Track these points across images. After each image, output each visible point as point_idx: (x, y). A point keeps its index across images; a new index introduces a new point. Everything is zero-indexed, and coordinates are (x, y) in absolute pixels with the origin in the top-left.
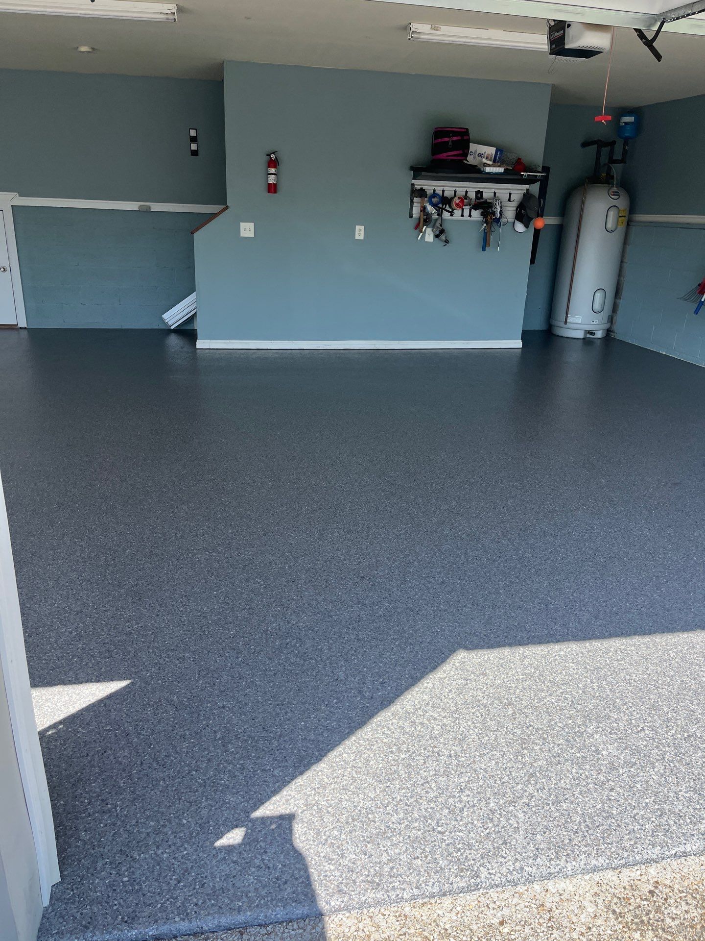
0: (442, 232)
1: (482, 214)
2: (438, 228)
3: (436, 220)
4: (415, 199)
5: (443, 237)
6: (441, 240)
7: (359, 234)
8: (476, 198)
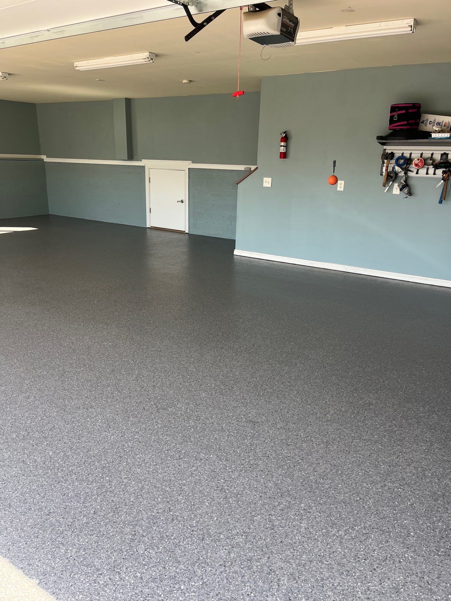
0: (406, 185)
1: (445, 172)
2: (403, 183)
5: (406, 190)
6: (405, 193)
7: (341, 187)
8: (441, 159)
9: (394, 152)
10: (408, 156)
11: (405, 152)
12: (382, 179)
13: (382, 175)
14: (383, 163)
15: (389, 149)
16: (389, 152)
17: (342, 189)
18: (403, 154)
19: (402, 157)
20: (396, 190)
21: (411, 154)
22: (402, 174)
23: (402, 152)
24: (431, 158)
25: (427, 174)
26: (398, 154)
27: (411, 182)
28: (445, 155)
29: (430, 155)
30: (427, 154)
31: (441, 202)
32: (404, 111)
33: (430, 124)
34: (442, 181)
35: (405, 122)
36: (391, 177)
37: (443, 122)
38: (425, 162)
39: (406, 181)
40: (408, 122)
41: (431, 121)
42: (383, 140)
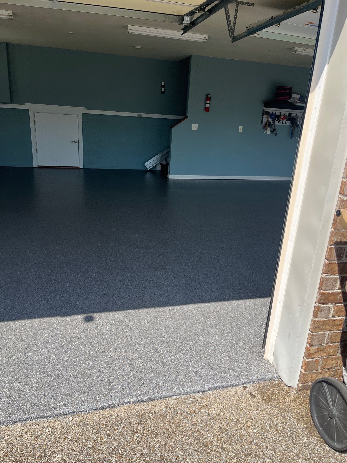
0: (275, 130)
1: (291, 123)
2: (273, 128)
3: (272, 125)
4: (264, 116)
5: (275, 132)
6: (274, 134)
7: (241, 130)
12: (263, 125)
16: (266, 111)
19: (272, 114)
23: (272, 111)
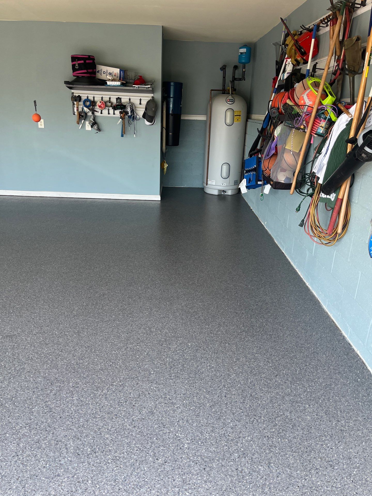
0: (95, 123)
2: (92, 121)
3: (91, 116)
6: (96, 129)
7: (41, 125)
8: (117, 102)
9: (81, 95)
10: (92, 99)
11: (89, 96)
12: (76, 117)
13: (74, 114)
14: (74, 104)
15: (77, 92)
16: (77, 95)
17: (43, 127)
18: (88, 97)
19: (87, 100)
20: (88, 127)
21: (94, 98)
22: (90, 114)
23: (87, 95)
24: (110, 101)
25: (109, 114)
26: (84, 97)
27: (98, 120)
28: (119, 99)
29: (108, 99)
30: (106, 98)
31: (122, 136)
32: (82, 62)
33: (104, 73)
34: (121, 120)
35: (85, 71)
36: (82, 116)
37: (113, 72)
38: (106, 104)
39: (94, 120)
40: (87, 71)
41: (104, 72)
42: (70, 84)
